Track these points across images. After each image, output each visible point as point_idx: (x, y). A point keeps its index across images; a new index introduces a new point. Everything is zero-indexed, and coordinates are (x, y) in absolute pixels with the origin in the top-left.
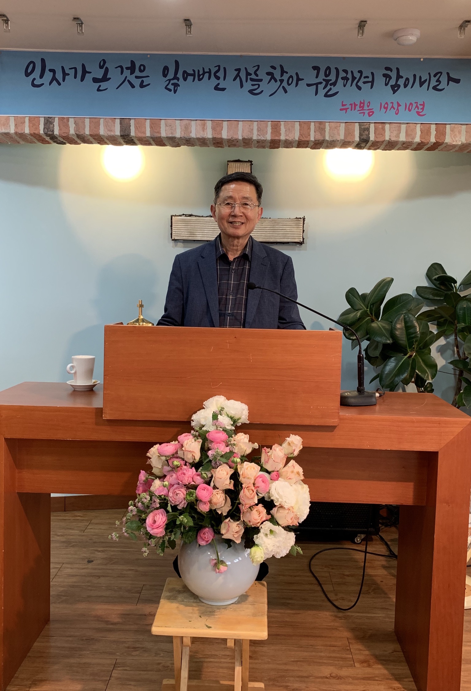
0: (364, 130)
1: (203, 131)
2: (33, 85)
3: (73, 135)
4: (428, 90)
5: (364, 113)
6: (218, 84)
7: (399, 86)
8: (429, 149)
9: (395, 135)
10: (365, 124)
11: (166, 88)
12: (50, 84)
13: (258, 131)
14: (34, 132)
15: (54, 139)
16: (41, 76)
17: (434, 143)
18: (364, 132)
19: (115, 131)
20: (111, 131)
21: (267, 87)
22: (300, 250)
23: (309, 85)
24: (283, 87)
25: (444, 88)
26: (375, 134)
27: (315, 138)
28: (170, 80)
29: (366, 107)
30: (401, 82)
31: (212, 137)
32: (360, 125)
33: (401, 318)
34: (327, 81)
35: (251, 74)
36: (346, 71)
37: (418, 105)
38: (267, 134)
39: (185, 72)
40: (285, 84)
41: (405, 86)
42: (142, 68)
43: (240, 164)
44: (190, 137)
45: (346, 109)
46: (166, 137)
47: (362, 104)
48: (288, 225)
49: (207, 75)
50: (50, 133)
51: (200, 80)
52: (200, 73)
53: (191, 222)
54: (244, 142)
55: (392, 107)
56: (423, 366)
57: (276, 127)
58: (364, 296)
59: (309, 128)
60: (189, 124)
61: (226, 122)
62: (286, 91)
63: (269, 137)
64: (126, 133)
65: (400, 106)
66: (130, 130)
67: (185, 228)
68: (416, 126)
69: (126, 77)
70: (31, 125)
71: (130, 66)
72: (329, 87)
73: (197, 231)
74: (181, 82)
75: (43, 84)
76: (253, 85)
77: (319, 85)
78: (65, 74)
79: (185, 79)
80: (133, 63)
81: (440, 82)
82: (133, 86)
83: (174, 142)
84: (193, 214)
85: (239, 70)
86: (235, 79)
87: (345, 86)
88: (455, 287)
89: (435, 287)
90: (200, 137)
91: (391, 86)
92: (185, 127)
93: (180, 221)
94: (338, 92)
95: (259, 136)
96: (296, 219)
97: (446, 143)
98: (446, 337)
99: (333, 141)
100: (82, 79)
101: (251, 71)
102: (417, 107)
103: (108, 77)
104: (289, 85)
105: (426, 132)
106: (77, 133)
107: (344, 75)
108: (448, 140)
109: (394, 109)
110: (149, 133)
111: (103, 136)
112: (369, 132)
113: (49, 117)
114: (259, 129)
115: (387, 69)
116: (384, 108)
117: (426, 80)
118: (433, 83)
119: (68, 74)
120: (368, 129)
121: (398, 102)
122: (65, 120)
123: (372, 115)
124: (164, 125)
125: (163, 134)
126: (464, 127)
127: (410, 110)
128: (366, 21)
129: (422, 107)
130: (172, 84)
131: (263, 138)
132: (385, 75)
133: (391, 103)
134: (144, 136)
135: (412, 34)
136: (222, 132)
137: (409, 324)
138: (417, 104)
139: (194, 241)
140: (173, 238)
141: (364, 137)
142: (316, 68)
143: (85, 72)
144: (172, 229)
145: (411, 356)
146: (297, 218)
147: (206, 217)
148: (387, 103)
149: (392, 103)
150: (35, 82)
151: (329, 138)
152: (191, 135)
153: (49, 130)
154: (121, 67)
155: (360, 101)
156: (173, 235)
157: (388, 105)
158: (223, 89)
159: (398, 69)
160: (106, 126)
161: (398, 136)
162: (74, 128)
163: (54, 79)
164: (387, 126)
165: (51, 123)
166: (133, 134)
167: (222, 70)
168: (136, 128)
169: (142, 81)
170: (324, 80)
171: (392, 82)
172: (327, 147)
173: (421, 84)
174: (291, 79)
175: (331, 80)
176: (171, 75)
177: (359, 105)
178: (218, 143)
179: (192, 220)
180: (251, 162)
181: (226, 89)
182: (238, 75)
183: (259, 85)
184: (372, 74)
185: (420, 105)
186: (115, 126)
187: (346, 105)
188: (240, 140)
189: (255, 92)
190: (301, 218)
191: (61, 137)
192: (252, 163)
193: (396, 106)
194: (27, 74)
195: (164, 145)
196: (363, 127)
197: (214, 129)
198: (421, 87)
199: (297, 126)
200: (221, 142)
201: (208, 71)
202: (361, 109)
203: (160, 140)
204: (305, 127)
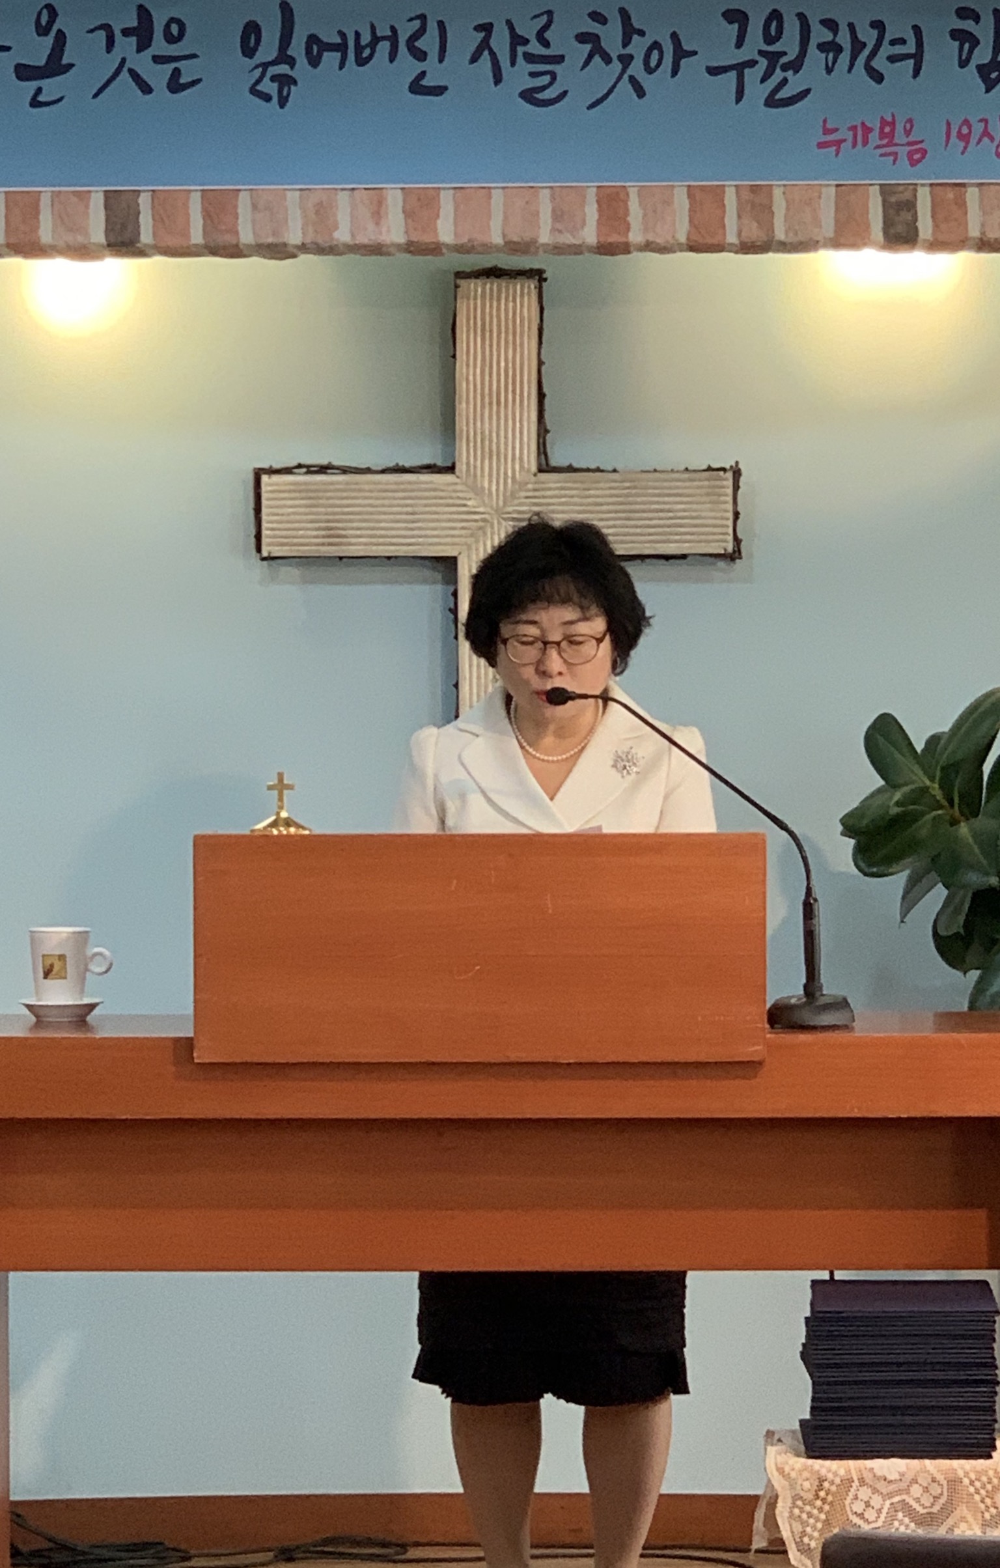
0: (898, 207)
1: (377, 224)
5: (895, 154)
6: (423, 74)
10: (901, 188)
11: (253, 91)
13: (557, 216)
18: (898, 213)
19: (88, 233)
20: (78, 230)
21: (581, 79)
22: (729, 581)
23: (713, 71)
24: (632, 79)
26: (933, 217)
27: (739, 234)
28: (265, 66)
29: (900, 137)
31: (404, 240)
32: (883, 193)
34: (773, 58)
35: (526, 42)
36: (830, 25)
38: (583, 228)
39: (313, 39)
40: (636, 69)
42: (175, 29)
43: (500, 284)
44: (333, 243)
45: (838, 143)
46: (253, 243)
47: (888, 128)
48: (680, 495)
49: (384, 47)
51: (361, 62)
52: (364, 42)
53: (328, 494)
54: (510, 249)
55: (986, 133)
57: (612, 206)
58: (928, 748)
59: (720, 205)
60: (330, 202)
61: (450, 194)
62: (640, 92)
63: (590, 235)
64: (127, 237)
66: (139, 224)
67: (307, 514)
69: (123, 61)
71: (135, 24)
72: (778, 75)
73: (351, 525)
74: (301, 70)
76: (533, 75)
77: (747, 71)
79: (314, 62)
80: (144, 13)
82: (146, 89)
83: (277, 251)
84: (336, 463)
85: (487, 28)
86: (474, 59)
87: (829, 70)
90: (367, 240)
91: (980, 68)
92: (317, 213)
93: (290, 491)
94: (807, 92)
95: (556, 233)
96: (708, 473)
99: (802, 241)
101: (527, 30)
103: (65, 61)
104: (650, 71)
107: (829, 37)
109: (992, 138)
110: (201, 233)
111: (50, 244)
112: (915, 213)
114: (558, 213)
115: (964, 13)
116: (960, 136)
120: (910, 205)
123: (919, 161)
124: (249, 209)
125: (246, 236)
130: (273, 79)
131: (571, 240)
132: (955, 34)
133: (981, 121)
134: (184, 242)
136: (438, 223)
139: (341, 558)
140: (263, 552)
141: (900, 228)
142: (736, 17)
144: (259, 521)
146: (709, 469)
148: (966, 122)
149: (984, 120)
151: (786, 233)
152: (336, 235)
154: (107, 27)
155: (882, 119)
156: (264, 540)
157: (970, 127)
158: (439, 91)
159: (998, 14)
160: (60, 216)
164: (972, 195)
166: (146, 237)
167: (432, 30)
168: (158, 219)
169: (177, 73)
170: (761, 53)
171: (983, 55)
175: (785, 53)
176: (268, 50)
177: (877, 129)
178: (423, 249)
179: (333, 485)
180: (539, 271)
181: (445, 88)
182: (485, 45)
183: (554, 76)
184: (917, 30)
186: (86, 214)
187: (835, 130)
188: (496, 246)
189: (540, 96)
190: (724, 470)
192: (545, 276)
193: (996, 131)
196: (893, 199)
197: (408, 214)
199: (681, 200)
200: (435, 249)
201: (389, 33)
202: (885, 141)
203: (234, 251)
204: (706, 202)
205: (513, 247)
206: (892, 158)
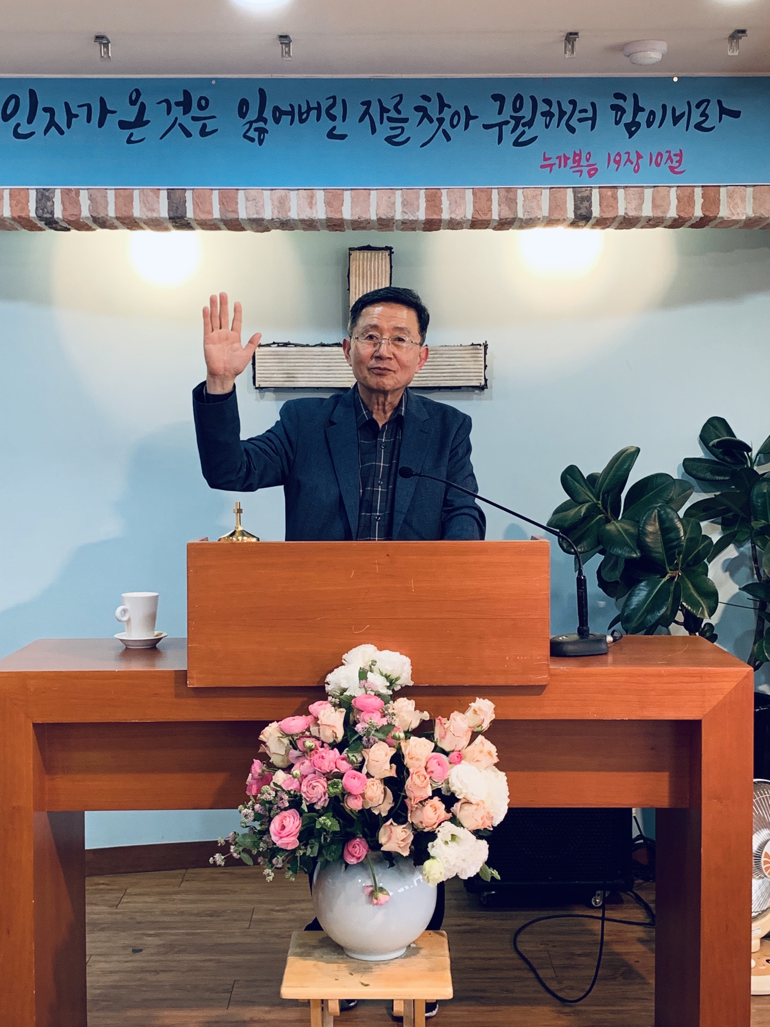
0: (582, 200)
1: (311, 208)
2: (17, 135)
3: (87, 218)
4: (687, 130)
5: (581, 171)
6: (334, 128)
7: (638, 125)
8: (693, 226)
9: (634, 207)
10: (584, 189)
11: (245, 136)
12: (46, 132)
13: (405, 204)
14: (20, 214)
15: (52, 224)
16: (30, 120)
17: (701, 218)
18: (581, 203)
19: (159, 211)
20: (153, 210)
21: (417, 131)
22: (481, 399)
23: (486, 127)
24: (444, 132)
25: (713, 128)
26: (600, 205)
27: (499, 215)
28: (251, 123)
29: (584, 162)
30: (642, 118)
31: (325, 218)
32: (574, 192)
33: (653, 516)
34: (518, 120)
35: (388, 111)
36: (548, 102)
37: (672, 155)
38: (418, 211)
39: (276, 109)
40: (446, 125)
41: (649, 124)
42: (203, 102)
43: (371, 254)
44: (288, 218)
45: (551, 166)
46: (246, 218)
47: (577, 156)
48: (459, 358)
49: (314, 113)
50: (48, 216)
51: (302, 121)
52: (303, 110)
53: (288, 357)
54: (379, 224)
55: (629, 160)
56: (696, 595)
57: (433, 200)
58: (593, 478)
59: (490, 199)
60: (286, 196)
61: (350, 192)
62: (448, 138)
63: (422, 215)
64: (179, 214)
65: (642, 157)
66: (186, 207)
67: (277, 366)
68: (669, 192)
69: (176, 119)
70: (14, 202)
71: (182, 100)
72: (520, 129)
73: (299, 372)
74: (270, 125)
75: (33, 133)
76: (392, 129)
77: (504, 126)
78: (70, 116)
79: (277, 121)
80: (187, 94)
81: (707, 116)
82: (188, 134)
83: (260, 225)
84: (291, 342)
85: (368, 104)
86: (361, 120)
87: (547, 126)
88: (750, 458)
89: (716, 460)
90: (306, 218)
91: (626, 125)
92: (280, 202)
93: (269, 355)
94: (536, 137)
95: (405, 214)
96: (472, 347)
97: (722, 218)
98: (739, 545)
99: (531, 219)
100: (101, 124)
101: (389, 105)
102: (670, 158)
103: (145, 119)
104: (453, 126)
105: (686, 201)
106: (93, 215)
107: (547, 108)
108: (724, 212)
109: (632, 163)
110: (218, 212)
111: (140, 219)
112: (591, 202)
113: (44, 189)
114: (405, 203)
115: (618, 96)
116: (615, 161)
117: (683, 114)
118: (696, 118)
119: (77, 116)
120: (589, 199)
121: (637, 152)
122: (73, 193)
123: (594, 174)
124: (244, 199)
125: (243, 215)
126: (749, 190)
127: (658, 165)
128: (576, 34)
129: (678, 158)
130: (256, 130)
131: (412, 218)
132: (614, 107)
133: (626, 153)
134: (210, 217)
135: (654, 50)
136: (343, 208)
137: (667, 525)
138: (670, 155)
139: (294, 388)
140: (257, 386)
141: (583, 211)
142: (499, 98)
143: (105, 111)
144: (254, 369)
145: (672, 578)
146: (473, 345)
147: (315, 346)
148: (619, 154)
149: (628, 153)
150: (20, 131)
151: (524, 215)
152: (289, 214)
153: (46, 210)
154: (167, 101)
155: (575, 152)
156: (257, 379)
157: (620, 156)
158: (342, 137)
159: (635, 97)
160: (144, 202)
161: (640, 207)
162: (89, 206)
163: (52, 123)
164: (621, 193)
165: (49, 199)
166: (190, 214)
167: (339, 104)
168: (196, 204)
169: (204, 126)
170: (512, 117)
171: (627, 118)
172: (521, 227)
174: (456, 117)
175: (524, 117)
176: (252, 115)
177: (572, 156)
178: (335, 225)
179: (290, 352)
180: (389, 249)
181: (346, 136)
182: (367, 112)
183: (403, 129)
184: (593, 105)
185: (675, 155)
186: (159, 202)
187: (550, 159)
188: (372, 221)
189: (396, 140)
190: (480, 345)
191: (66, 222)
192: (393, 250)
193: (634, 158)
194: (6, 118)
195: (243, 229)
196: (579, 195)
197: (328, 203)
198: (675, 124)
199: (469, 196)
200: (341, 223)
201: (316, 105)
202: (576, 164)
203: (237, 226)
204: (482, 197)
205: (381, 222)
206: (579, 173)
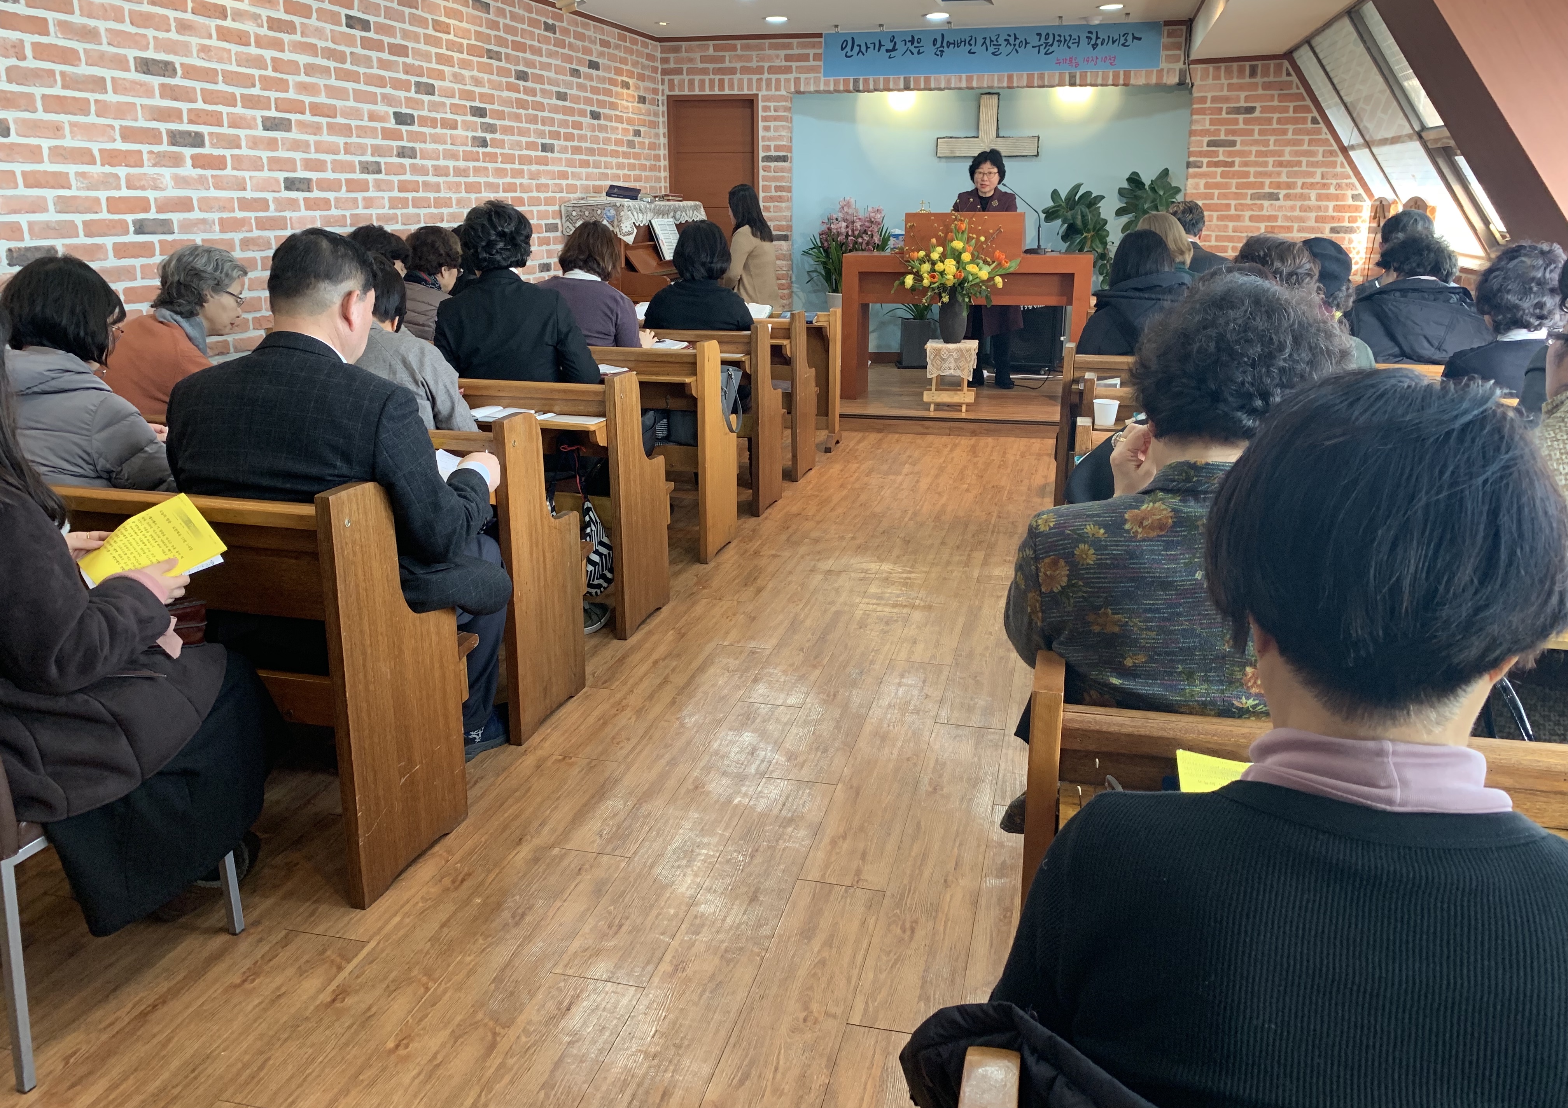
0: (1072, 74)
1: (960, 82)
2: (847, 56)
3: (872, 88)
4: (1118, 46)
5: (1073, 65)
6: (971, 49)
7: (1097, 45)
8: (1124, 86)
10: (1073, 71)
11: (935, 54)
12: (858, 54)
13: (999, 80)
14: (846, 89)
15: (858, 91)
16: (852, 50)
17: (1126, 83)
18: (1072, 76)
19: (900, 86)
20: (897, 83)
21: (1004, 49)
22: (1036, 162)
23: (1033, 47)
24: (1016, 49)
25: (1130, 45)
26: (1080, 77)
27: (1037, 84)
28: (938, 49)
29: (1074, 60)
30: (1099, 42)
31: (966, 86)
32: (1069, 73)
34: (1046, 44)
35: (993, 41)
36: (1060, 36)
37: (1111, 57)
39: (948, 42)
40: (1017, 47)
41: (1102, 44)
42: (919, 40)
43: (990, 96)
44: (951, 86)
45: (1060, 63)
46: (935, 88)
47: (1071, 59)
49: (963, 43)
50: (857, 87)
51: (958, 47)
52: (959, 42)
55: (1093, 60)
57: (1010, 78)
59: (1034, 76)
60: (951, 76)
61: (976, 75)
62: (1017, 53)
63: (1005, 84)
64: (908, 84)
65: (1098, 58)
66: (910, 81)
68: (1109, 73)
69: (908, 48)
70: (844, 82)
71: (911, 39)
72: (1048, 48)
74: (945, 49)
75: (853, 55)
76: (995, 49)
77: (1041, 47)
78: (867, 48)
79: (948, 47)
80: (913, 37)
81: (1127, 40)
82: (913, 54)
83: (940, 89)
84: (955, 136)
85: (985, 38)
86: (982, 45)
87: (1059, 46)
90: (958, 86)
91: (1092, 45)
92: (948, 80)
94: (1054, 51)
95: (998, 85)
96: (1033, 137)
97: (1131, 84)
99: (1052, 84)
100: (879, 51)
101: (994, 39)
102: (1110, 59)
103: (896, 48)
104: (1020, 47)
105: (1116, 76)
106: (874, 86)
107: (1059, 38)
108: (1132, 82)
110: (922, 83)
111: (891, 87)
113: (856, 77)
115: (1090, 32)
116: (1087, 59)
117: (1117, 40)
118: (1122, 41)
119: (870, 48)
120: (1075, 77)
121: (1096, 56)
122: (867, 78)
123: (1077, 66)
124: (934, 78)
125: (933, 86)
126: (1144, 72)
127: (1105, 61)
129: (1114, 59)
130: (940, 51)
131: (1001, 86)
132: (1088, 37)
133: (1092, 56)
134: (919, 85)
140: (939, 156)
141: (1073, 80)
142: (1039, 34)
143: (880, 45)
144: (937, 148)
150: (848, 54)
151: (1048, 82)
152: (951, 84)
153: (856, 85)
154: (905, 40)
155: (1070, 57)
156: (939, 154)
157: (1089, 58)
158: (974, 53)
159: (1097, 32)
160: (895, 81)
161: (1096, 80)
162: (873, 82)
163: (860, 51)
164: (1089, 72)
165: (858, 80)
166: (912, 84)
167: (974, 39)
168: (914, 80)
169: (919, 50)
170: (1044, 42)
171: (1093, 42)
172: (1049, 87)
173: (1114, 42)
174: (1021, 43)
175: (1049, 42)
176: (939, 44)
177: (1068, 59)
179: (953, 141)
180: (999, 93)
181: (976, 52)
182: (985, 42)
183: (999, 49)
184: (1079, 37)
185: (1113, 57)
186: (900, 82)
187: (1059, 60)
189: (996, 54)
190: (1036, 137)
191: (863, 90)
193: (1095, 59)
194: (842, 49)
197: (967, 80)
198: (1113, 44)
199: (1025, 77)
200: (972, 88)
201: (964, 40)
202: (1070, 62)
203: (930, 90)
204: (1030, 77)
205: (989, 87)
206: (1071, 66)
